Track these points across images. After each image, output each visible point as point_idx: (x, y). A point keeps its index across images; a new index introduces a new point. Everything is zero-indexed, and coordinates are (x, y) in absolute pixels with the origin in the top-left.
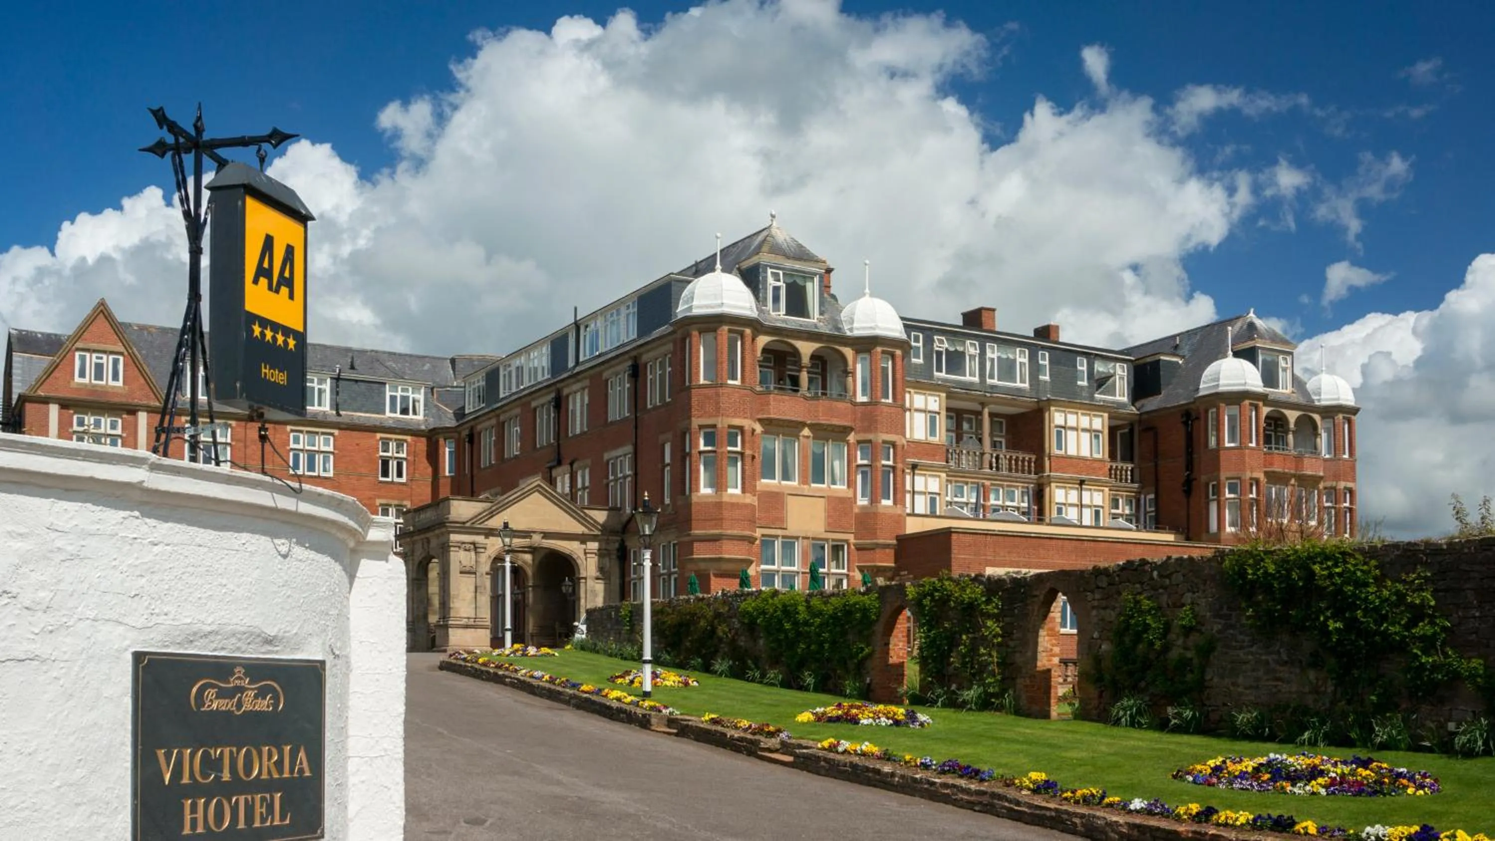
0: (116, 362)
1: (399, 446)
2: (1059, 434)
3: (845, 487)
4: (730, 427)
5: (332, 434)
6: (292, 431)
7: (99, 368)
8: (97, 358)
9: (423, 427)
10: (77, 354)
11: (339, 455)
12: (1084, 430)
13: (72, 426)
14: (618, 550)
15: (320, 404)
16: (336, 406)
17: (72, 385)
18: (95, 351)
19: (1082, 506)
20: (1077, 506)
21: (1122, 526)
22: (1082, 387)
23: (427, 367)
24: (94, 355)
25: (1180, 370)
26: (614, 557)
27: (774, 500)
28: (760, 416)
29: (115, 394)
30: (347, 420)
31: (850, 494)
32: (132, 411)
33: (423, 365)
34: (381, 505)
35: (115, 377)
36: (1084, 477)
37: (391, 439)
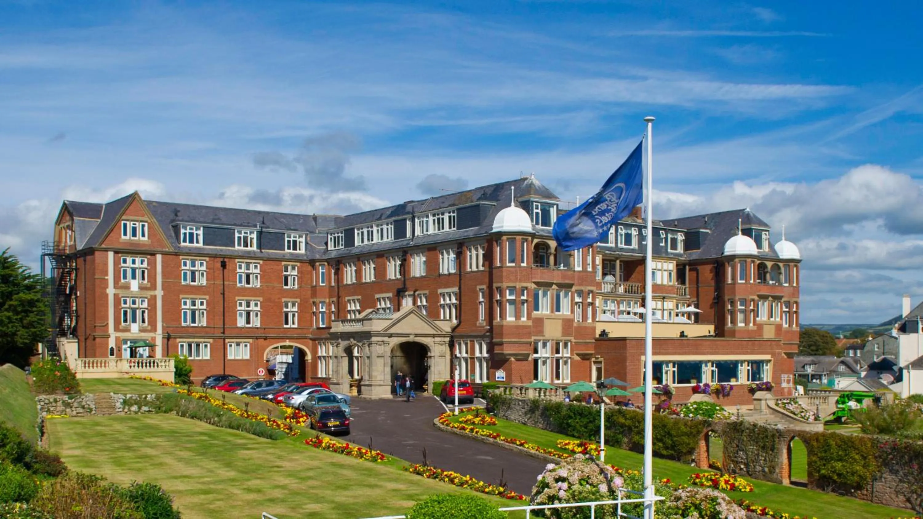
0: (143, 226)
1: (293, 268)
2: (653, 273)
3: (570, 313)
4: (522, 287)
5: (259, 263)
6: (238, 262)
7: (134, 230)
8: (134, 224)
9: (305, 258)
10: (122, 222)
11: (264, 276)
12: (665, 270)
13: (120, 264)
14: (449, 341)
15: (251, 246)
16: (260, 246)
17: (121, 241)
18: (132, 221)
19: (664, 310)
20: (661, 310)
21: (686, 322)
22: (662, 247)
23: (301, 221)
24: (132, 223)
25: (709, 237)
26: (447, 345)
27: (539, 323)
28: (533, 281)
29: (144, 245)
30: (266, 256)
31: (572, 317)
32: (153, 254)
33: (299, 220)
34: (285, 302)
35: (143, 235)
36: (665, 295)
37: (289, 265)
